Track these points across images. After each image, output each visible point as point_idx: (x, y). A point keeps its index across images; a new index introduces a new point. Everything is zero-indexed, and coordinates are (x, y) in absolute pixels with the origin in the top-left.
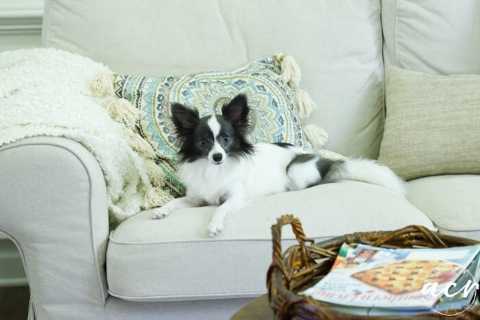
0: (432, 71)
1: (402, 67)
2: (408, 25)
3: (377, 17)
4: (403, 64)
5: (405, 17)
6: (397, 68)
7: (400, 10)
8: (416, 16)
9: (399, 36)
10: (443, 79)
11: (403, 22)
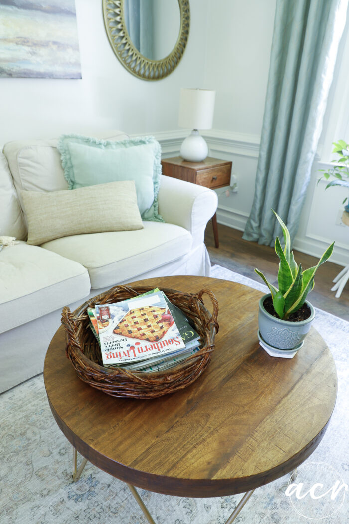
0: (42, 190)
1: (27, 190)
2: (25, 170)
3: (7, 167)
4: (26, 188)
5: (24, 166)
6: (24, 191)
7: (20, 163)
8: (29, 166)
9: (22, 176)
10: (50, 194)
11: (22, 169)
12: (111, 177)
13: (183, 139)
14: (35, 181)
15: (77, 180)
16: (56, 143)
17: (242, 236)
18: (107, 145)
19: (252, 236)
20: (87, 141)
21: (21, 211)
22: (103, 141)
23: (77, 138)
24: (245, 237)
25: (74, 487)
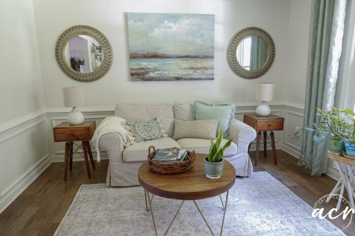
0: (183, 120)
2: (179, 112)
6: (177, 120)
9: (178, 115)
10: (185, 121)
12: (209, 117)
13: (257, 106)
14: (181, 116)
15: (197, 118)
16: (192, 103)
17: (297, 162)
18: (211, 105)
19: (302, 163)
20: (203, 103)
21: (174, 126)
22: (209, 104)
23: (200, 102)
24: (299, 163)
25: (146, 212)
